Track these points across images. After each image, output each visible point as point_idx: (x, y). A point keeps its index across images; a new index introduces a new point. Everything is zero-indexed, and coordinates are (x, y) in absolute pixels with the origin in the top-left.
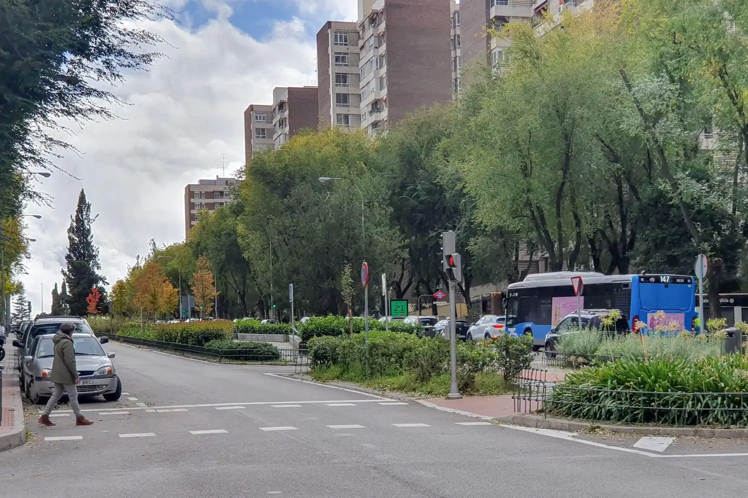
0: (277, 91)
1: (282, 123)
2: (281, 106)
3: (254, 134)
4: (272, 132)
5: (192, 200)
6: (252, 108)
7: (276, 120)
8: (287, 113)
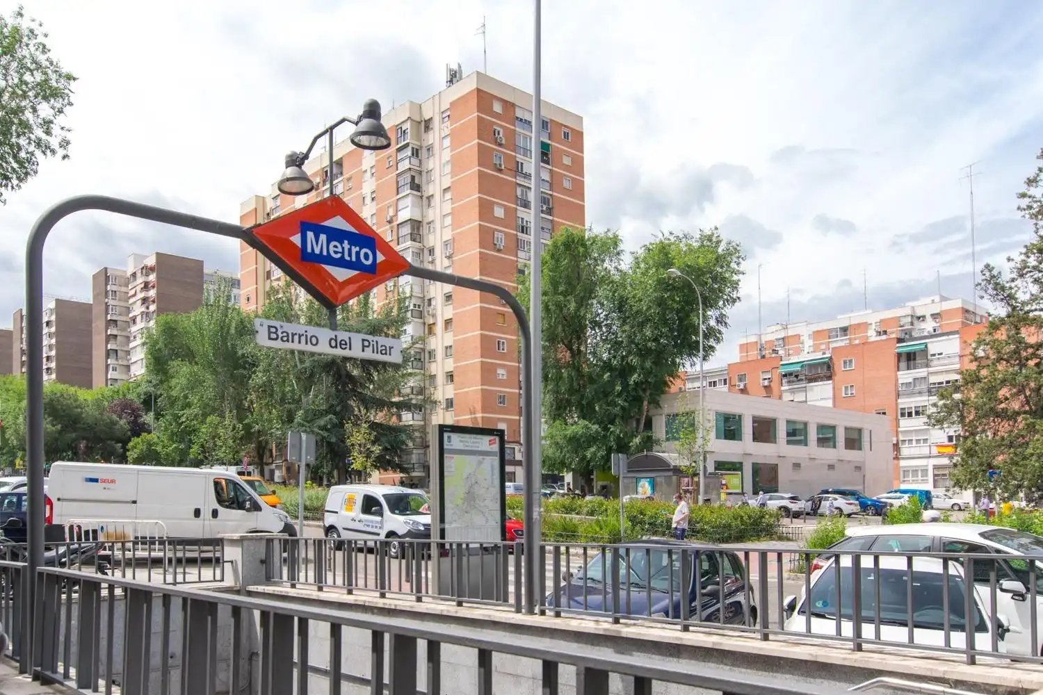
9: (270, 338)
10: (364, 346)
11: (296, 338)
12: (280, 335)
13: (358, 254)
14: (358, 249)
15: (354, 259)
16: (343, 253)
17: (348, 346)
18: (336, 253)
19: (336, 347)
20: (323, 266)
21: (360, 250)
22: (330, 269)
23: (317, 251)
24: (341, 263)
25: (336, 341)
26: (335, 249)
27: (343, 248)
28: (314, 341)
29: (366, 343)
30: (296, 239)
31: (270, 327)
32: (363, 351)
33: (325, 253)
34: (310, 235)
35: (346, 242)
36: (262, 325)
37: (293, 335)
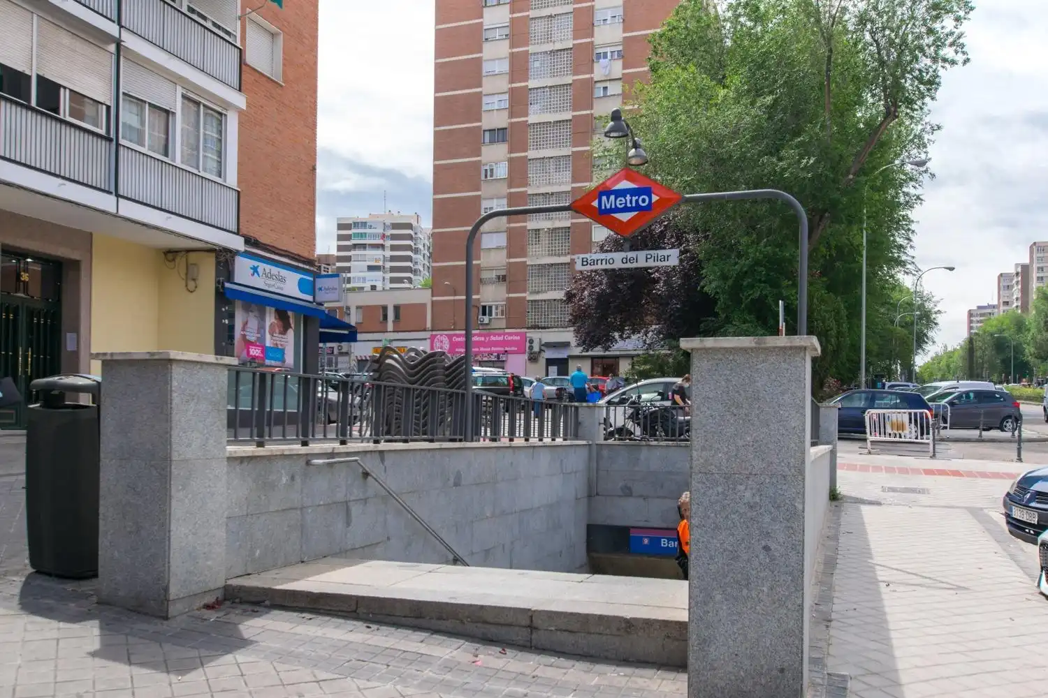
0: (1017, 265)
1: (1017, 282)
2: (1017, 274)
3: (1002, 288)
4: (1013, 286)
5: (972, 325)
6: (1001, 275)
7: (1014, 282)
8: (1020, 278)
9: (583, 265)
10: (647, 258)
11: (599, 262)
12: (589, 262)
13: (637, 201)
14: (637, 197)
15: (634, 205)
16: (626, 203)
17: (635, 260)
18: (621, 204)
19: (626, 262)
20: (612, 215)
21: (639, 198)
22: (617, 216)
23: (608, 207)
24: (626, 209)
25: (626, 259)
26: (620, 202)
27: (626, 200)
28: (611, 261)
29: (649, 256)
30: (595, 204)
31: (583, 259)
32: (647, 261)
33: (613, 206)
34: (604, 198)
35: (628, 196)
36: (578, 258)
37: (597, 260)
